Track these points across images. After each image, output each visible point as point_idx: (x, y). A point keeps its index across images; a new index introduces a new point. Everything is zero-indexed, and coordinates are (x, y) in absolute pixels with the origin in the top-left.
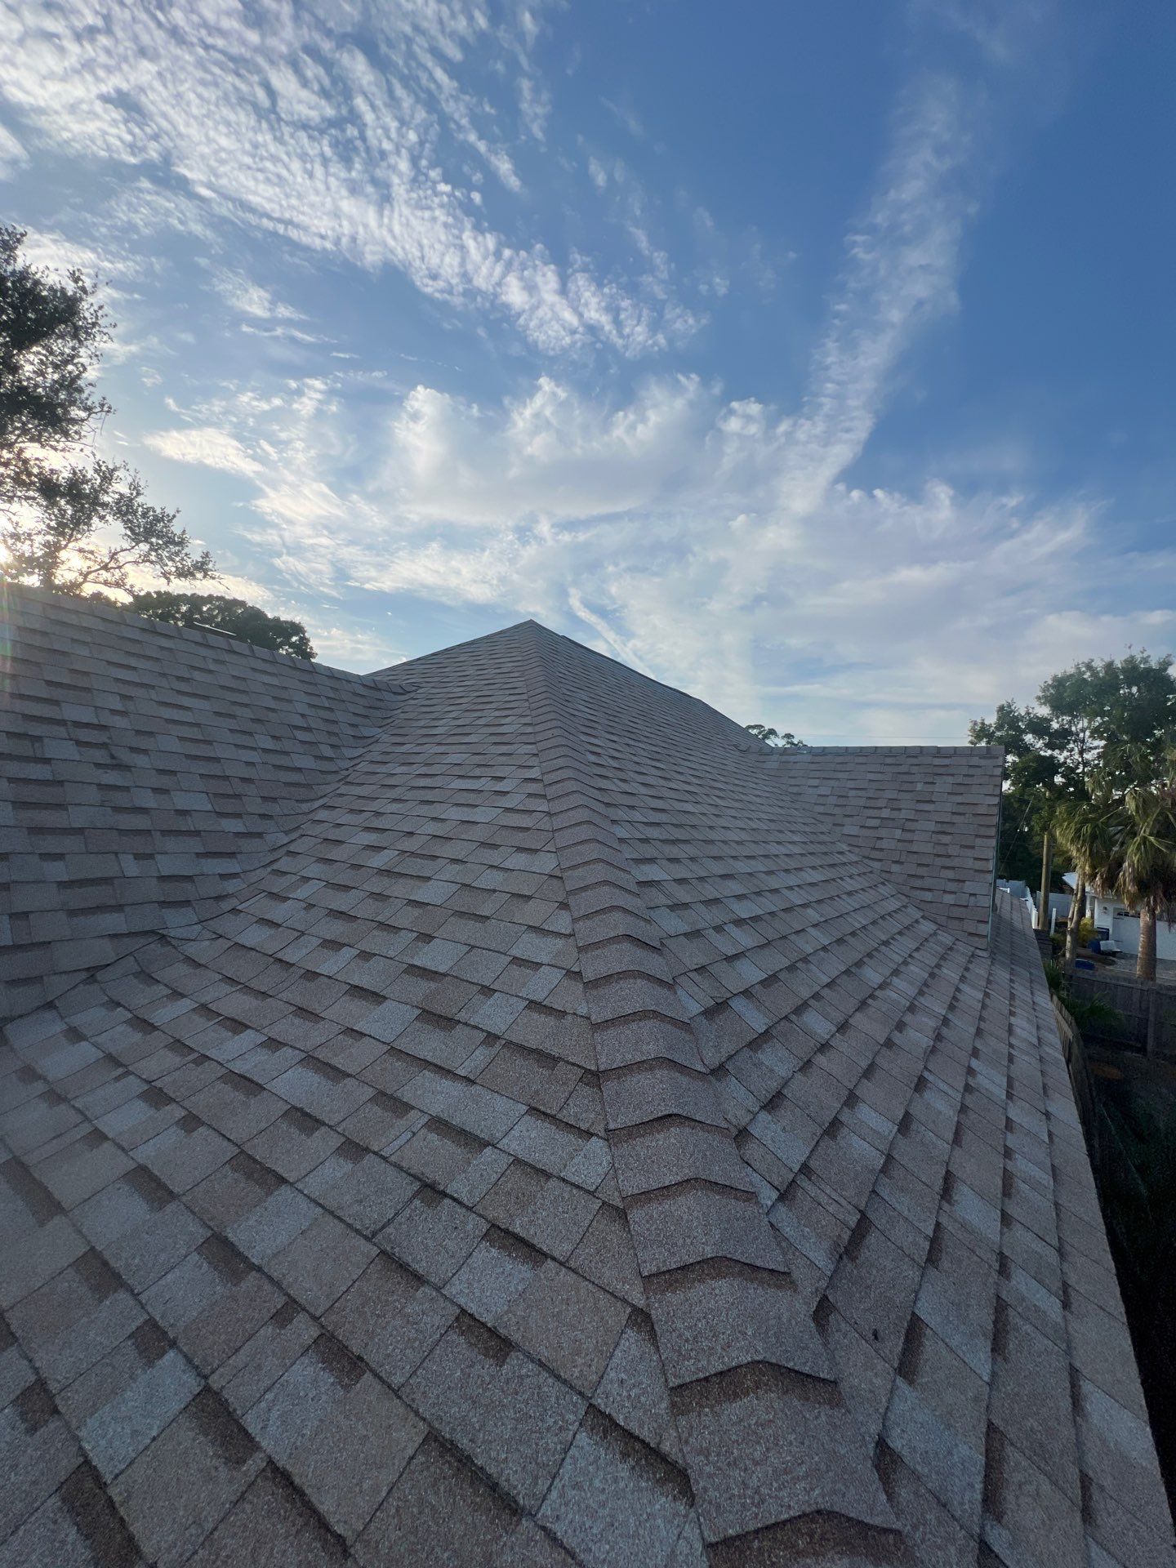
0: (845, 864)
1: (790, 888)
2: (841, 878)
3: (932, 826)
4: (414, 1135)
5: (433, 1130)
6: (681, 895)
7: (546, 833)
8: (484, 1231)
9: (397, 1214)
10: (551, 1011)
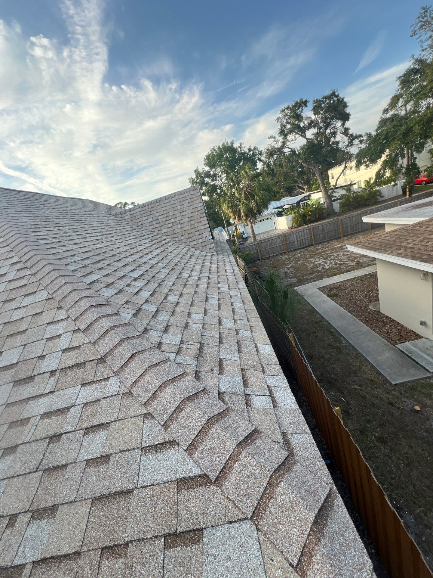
0: (166, 243)
1: (150, 259)
2: (167, 249)
3: (187, 220)
4: (37, 426)
5: (45, 418)
6: (109, 280)
7: (35, 283)
8: (83, 433)
9: (44, 455)
10: (74, 348)
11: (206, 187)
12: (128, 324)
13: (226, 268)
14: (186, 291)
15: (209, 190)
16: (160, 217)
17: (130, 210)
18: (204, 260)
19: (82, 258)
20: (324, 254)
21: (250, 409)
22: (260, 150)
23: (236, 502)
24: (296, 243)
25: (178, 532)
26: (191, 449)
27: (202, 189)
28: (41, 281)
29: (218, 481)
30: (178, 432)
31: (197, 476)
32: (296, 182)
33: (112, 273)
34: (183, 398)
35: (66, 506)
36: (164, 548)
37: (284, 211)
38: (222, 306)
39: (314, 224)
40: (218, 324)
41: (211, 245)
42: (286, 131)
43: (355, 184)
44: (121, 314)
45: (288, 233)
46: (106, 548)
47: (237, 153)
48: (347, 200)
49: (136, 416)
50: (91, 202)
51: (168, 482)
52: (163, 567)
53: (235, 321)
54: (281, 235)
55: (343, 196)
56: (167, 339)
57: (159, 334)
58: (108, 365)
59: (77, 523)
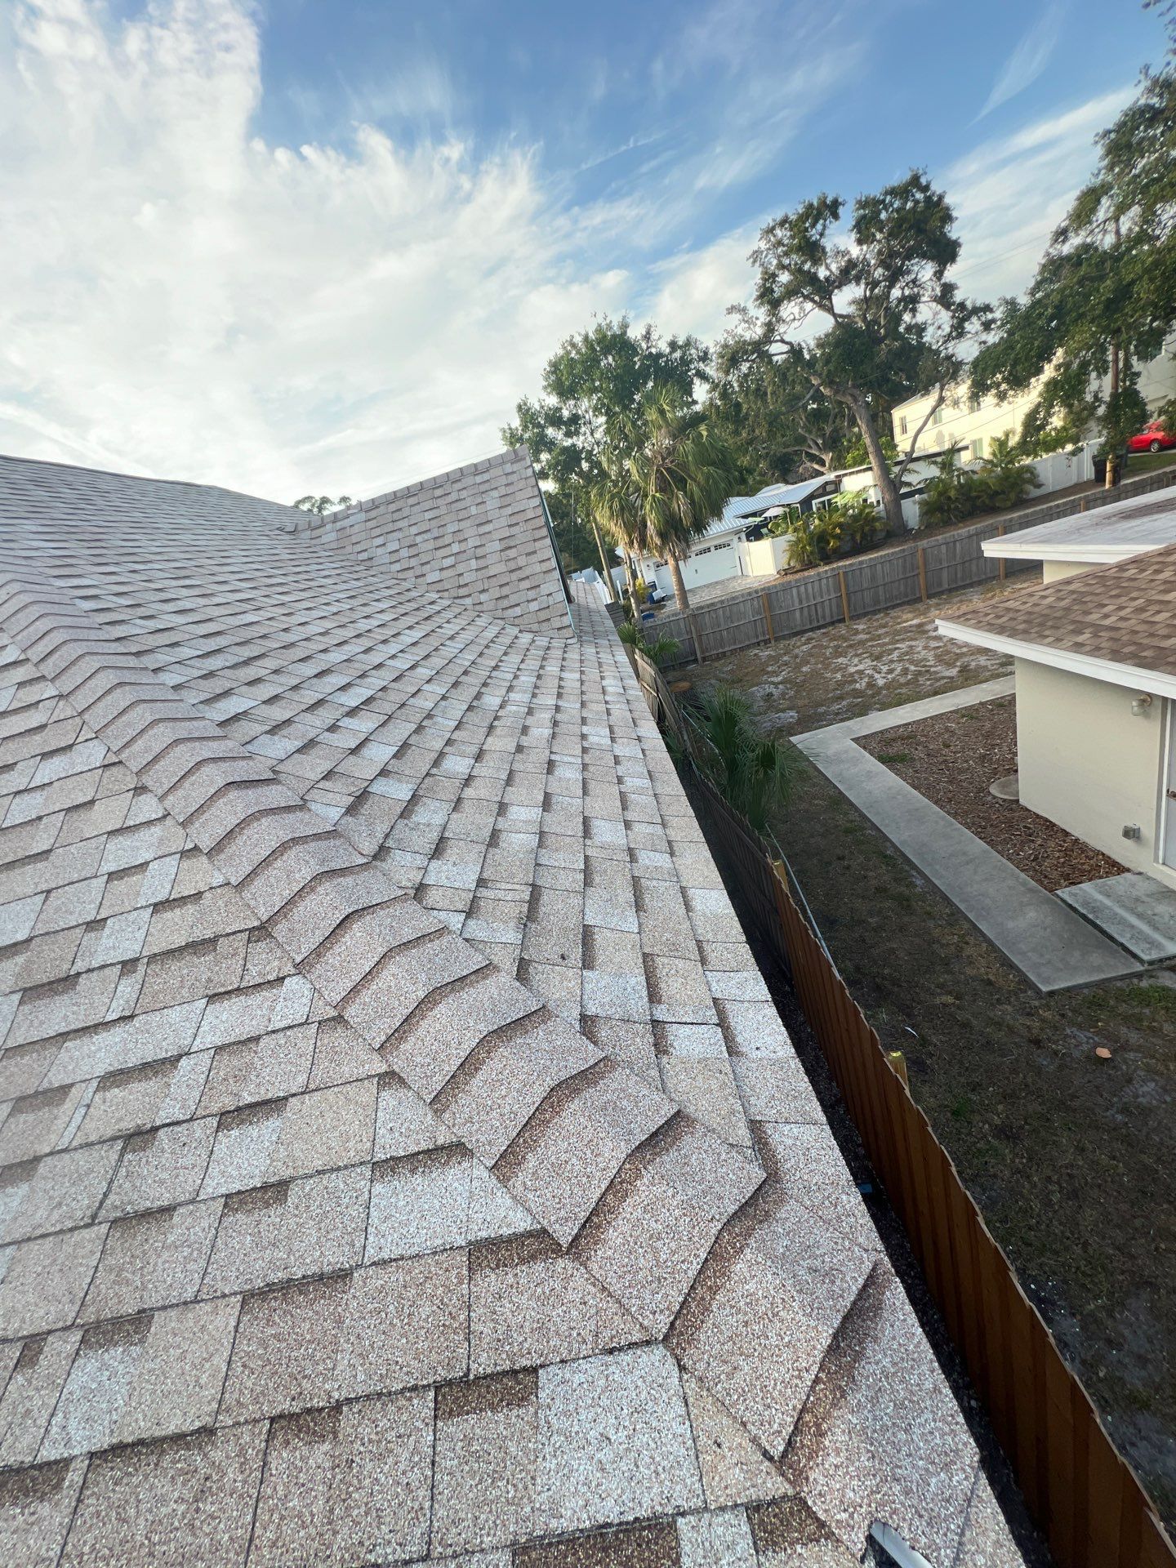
0: (439, 612)
1: (393, 657)
2: (439, 627)
3: (497, 546)
4: (88, 1106)
5: (110, 1087)
6: (279, 713)
7: (70, 721)
8: (215, 1125)
9: (111, 1181)
10: (183, 901)
11: (550, 451)
12: (332, 834)
13: (604, 683)
14: (492, 743)
15: (557, 464)
16: (419, 539)
17: (336, 517)
18: (544, 659)
19: (200, 653)
20: (873, 646)
21: (665, 1059)
22: (702, 346)
23: (625, 1301)
24: (798, 614)
25: (471, 1377)
26: (506, 1164)
27: (538, 461)
28: (86, 716)
29: (576, 1248)
30: (470, 1120)
31: (522, 1235)
32: (801, 440)
33: (287, 695)
34: (485, 1033)
35: (173, 1313)
36: (436, 1417)
37: (766, 526)
38: (592, 785)
39: (848, 563)
40: (581, 834)
41: (565, 618)
42: (778, 291)
43: (966, 448)
44: (313, 806)
45: (775, 586)
46: (281, 1416)
47: (638, 354)
48: (940, 494)
49: (357, 1080)
50: (225, 494)
51: (446, 1250)
52: (433, 1463)
53: (628, 825)
54: (756, 592)
55: (930, 484)
56: (440, 873)
57: (420, 861)
58: (279, 945)
59: (205, 1355)
